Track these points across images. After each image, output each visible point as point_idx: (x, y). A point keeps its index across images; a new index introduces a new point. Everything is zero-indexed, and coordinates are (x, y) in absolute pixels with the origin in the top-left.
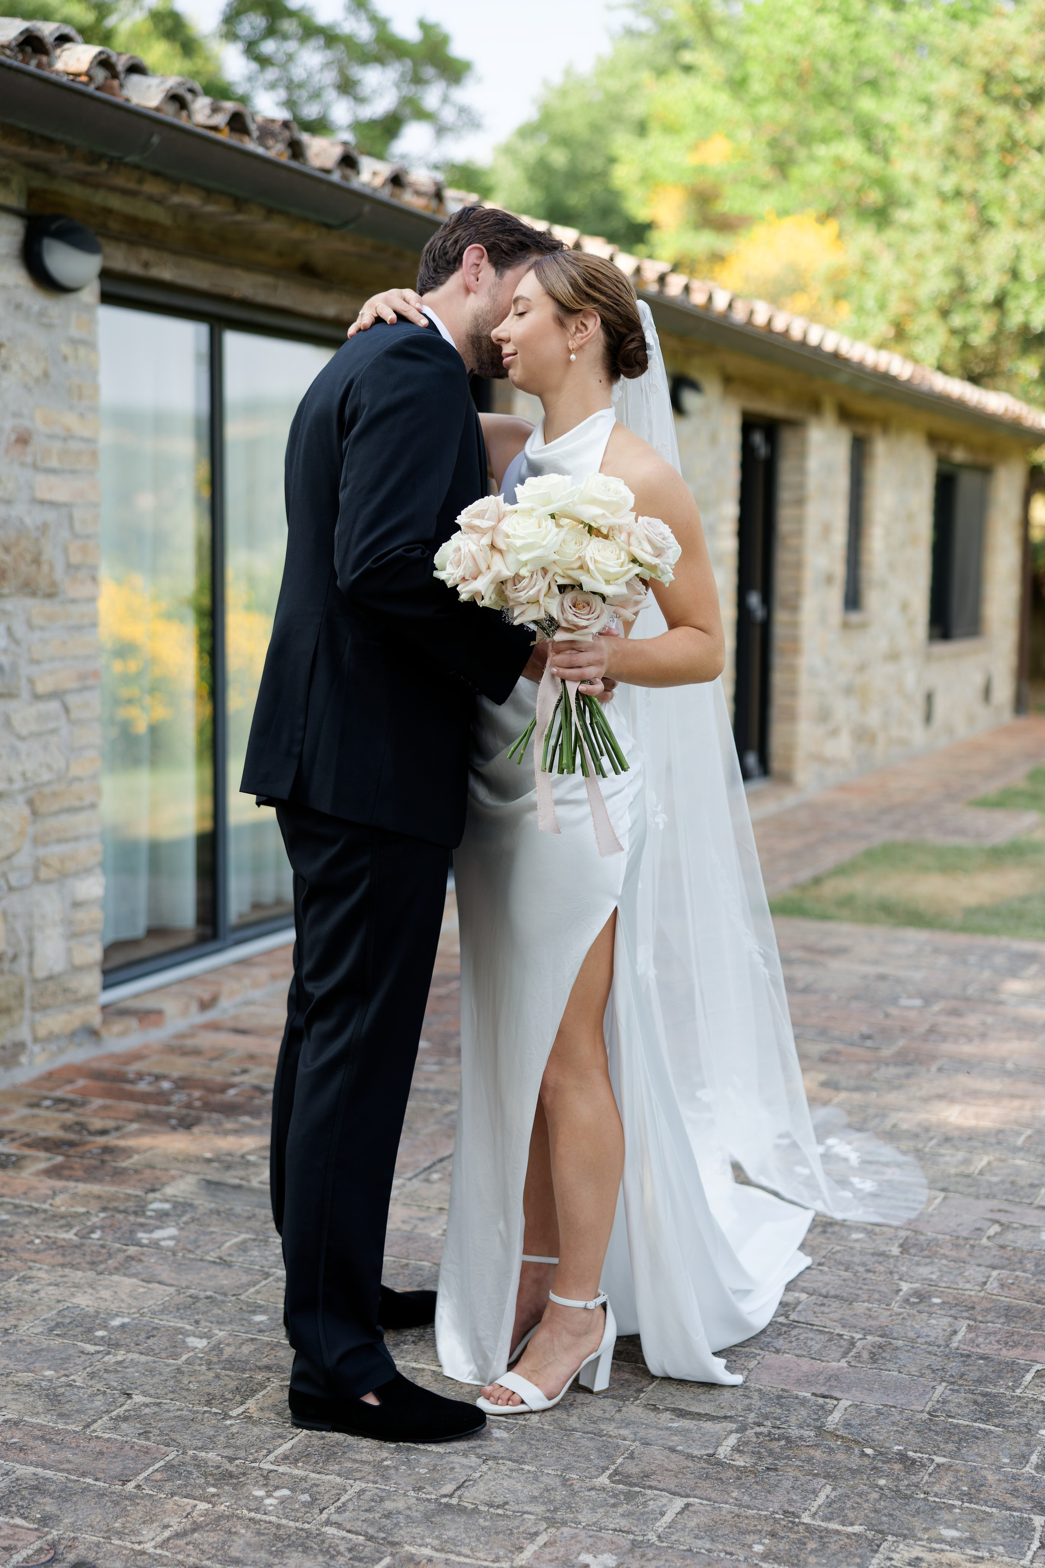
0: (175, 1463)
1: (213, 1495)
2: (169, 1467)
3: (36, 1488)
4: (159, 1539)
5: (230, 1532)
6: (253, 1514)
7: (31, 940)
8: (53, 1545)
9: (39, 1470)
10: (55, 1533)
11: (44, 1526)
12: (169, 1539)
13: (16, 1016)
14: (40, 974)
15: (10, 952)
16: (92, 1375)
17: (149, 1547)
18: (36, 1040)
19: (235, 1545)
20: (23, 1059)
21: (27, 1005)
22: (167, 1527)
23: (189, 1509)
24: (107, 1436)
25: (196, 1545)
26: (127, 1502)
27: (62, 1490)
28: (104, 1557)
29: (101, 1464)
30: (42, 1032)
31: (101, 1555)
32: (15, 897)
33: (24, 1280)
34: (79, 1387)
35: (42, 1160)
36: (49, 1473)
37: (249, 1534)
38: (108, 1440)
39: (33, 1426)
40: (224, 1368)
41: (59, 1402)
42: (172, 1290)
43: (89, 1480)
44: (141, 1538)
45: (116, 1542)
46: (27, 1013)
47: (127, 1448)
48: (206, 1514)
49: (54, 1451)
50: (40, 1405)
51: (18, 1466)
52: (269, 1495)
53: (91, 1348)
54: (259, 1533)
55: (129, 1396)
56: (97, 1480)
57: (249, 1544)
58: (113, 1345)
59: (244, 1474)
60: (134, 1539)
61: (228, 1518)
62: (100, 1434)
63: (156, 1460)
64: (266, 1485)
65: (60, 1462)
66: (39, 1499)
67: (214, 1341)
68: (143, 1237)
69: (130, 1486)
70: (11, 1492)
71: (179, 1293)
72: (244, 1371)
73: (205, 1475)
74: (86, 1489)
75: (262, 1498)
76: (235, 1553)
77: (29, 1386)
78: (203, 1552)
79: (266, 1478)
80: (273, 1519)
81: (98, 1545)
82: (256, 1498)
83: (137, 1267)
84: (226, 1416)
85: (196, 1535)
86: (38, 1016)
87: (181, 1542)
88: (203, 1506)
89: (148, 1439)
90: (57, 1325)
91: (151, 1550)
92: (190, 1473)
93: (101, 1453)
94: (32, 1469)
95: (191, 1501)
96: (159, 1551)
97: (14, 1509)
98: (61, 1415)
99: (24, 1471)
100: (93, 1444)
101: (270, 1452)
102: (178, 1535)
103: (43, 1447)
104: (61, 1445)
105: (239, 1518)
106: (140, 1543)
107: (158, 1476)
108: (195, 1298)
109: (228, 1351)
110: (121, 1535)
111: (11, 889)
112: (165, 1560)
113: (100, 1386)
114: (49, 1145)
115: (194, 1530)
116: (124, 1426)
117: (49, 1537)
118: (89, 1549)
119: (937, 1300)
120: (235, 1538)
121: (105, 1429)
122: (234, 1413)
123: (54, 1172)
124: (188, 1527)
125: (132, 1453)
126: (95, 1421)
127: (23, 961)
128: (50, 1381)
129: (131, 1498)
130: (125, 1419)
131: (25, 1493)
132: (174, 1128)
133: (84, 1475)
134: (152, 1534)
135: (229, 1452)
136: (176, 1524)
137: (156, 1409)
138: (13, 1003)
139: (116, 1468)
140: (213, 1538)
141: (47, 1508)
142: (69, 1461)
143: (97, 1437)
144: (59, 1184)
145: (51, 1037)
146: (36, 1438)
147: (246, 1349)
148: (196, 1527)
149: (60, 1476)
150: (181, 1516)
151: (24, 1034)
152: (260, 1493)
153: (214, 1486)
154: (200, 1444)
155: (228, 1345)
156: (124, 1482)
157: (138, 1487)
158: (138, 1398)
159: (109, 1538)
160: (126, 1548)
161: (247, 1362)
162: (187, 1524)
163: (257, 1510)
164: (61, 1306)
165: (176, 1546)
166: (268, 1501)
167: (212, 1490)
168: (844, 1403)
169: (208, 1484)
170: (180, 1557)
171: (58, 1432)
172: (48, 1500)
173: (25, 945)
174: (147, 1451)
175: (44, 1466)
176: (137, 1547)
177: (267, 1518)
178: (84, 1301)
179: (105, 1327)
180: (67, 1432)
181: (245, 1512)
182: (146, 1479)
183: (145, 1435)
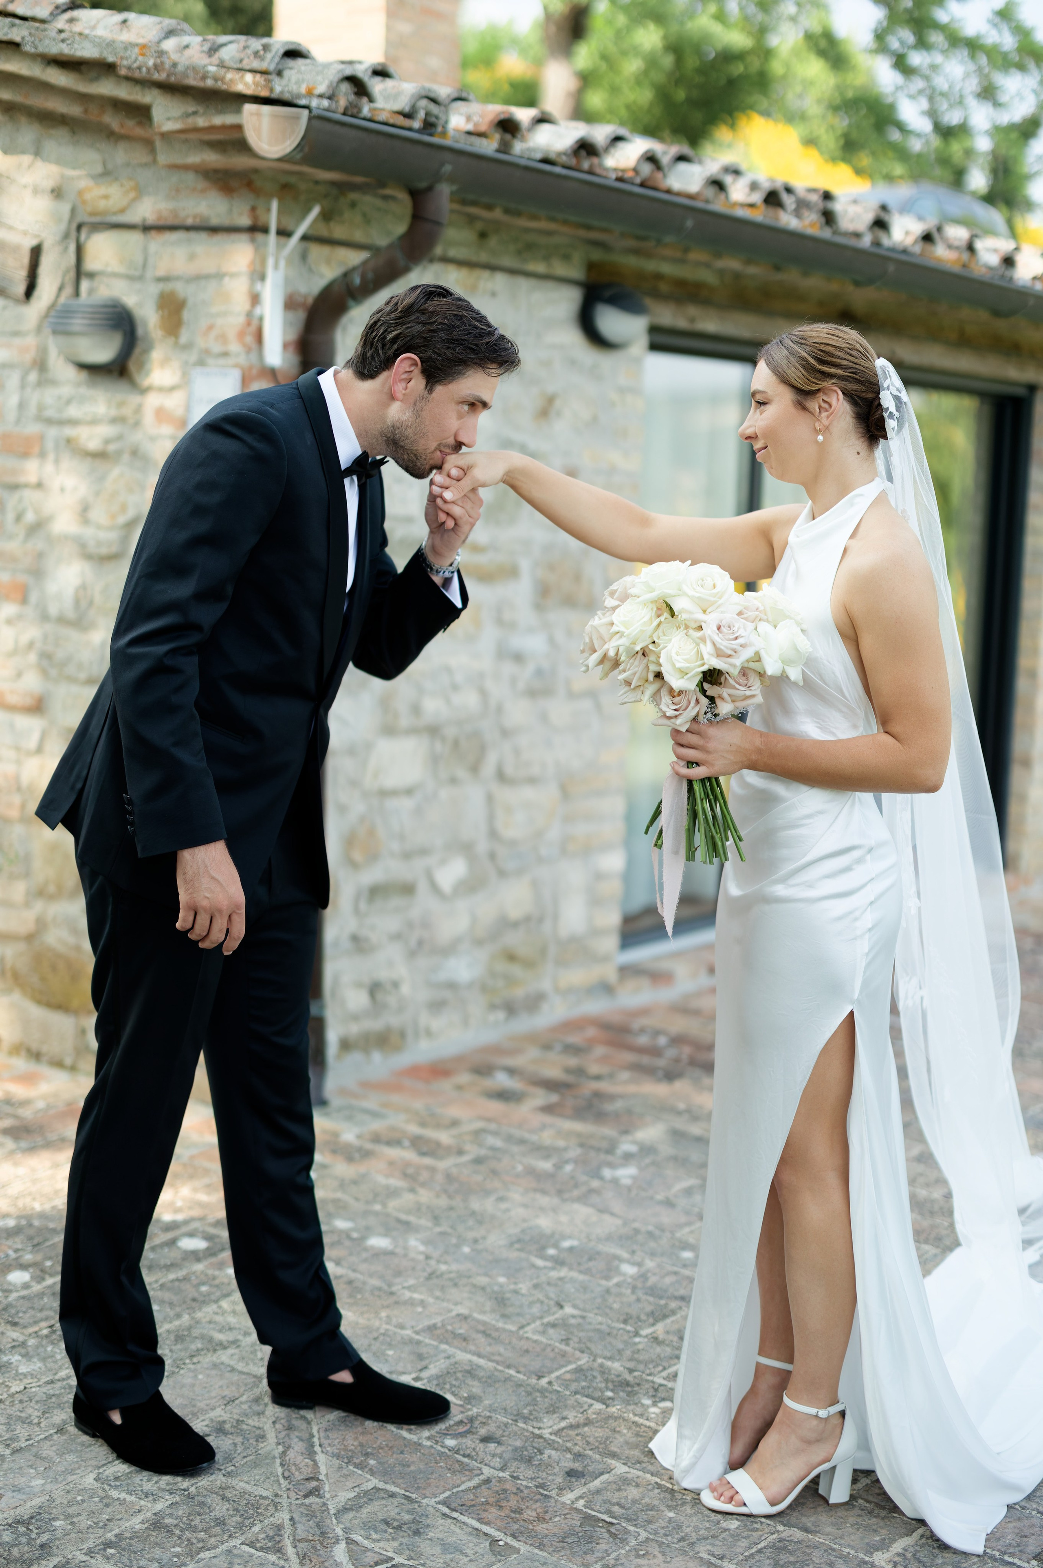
0: (585, 1367)
1: (609, 1398)
2: (579, 1370)
3: (469, 1372)
4: (556, 1428)
5: (614, 1431)
6: (637, 1419)
7: (556, 905)
8: (471, 1420)
9: (475, 1359)
10: (475, 1410)
11: (469, 1403)
12: (563, 1429)
13: (540, 969)
14: (561, 936)
15: (536, 914)
16: (536, 1286)
17: (546, 1433)
18: (557, 991)
19: (616, 1442)
20: (545, 1007)
21: (551, 960)
22: (564, 1418)
23: (586, 1407)
24: (535, 1337)
25: (584, 1437)
26: (538, 1394)
27: (489, 1377)
28: (508, 1436)
29: (525, 1360)
30: (563, 985)
31: (506, 1433)
32: (544, 868)
33: (501, 1199)
34: (523, 1295)
35: (541, 1097)
36: (482, 1362)
37: (630, 1434)
38: (536, 1341)
39: (478, 1321)
40: (646, 1294)
41: (505, 1305)
42: (619, 1222)
43: (512, 1372)
44: (541, 1425)
45: (521, 1425)
46: (550, 967)
47: (549, 1349)
48: (598, 1413)
49: (490, 1345)
50: (488, 1305)
51: (459, 1352)
52: (655, 1404)
53: (540, 1263)
54: (637, 1435)
55: (561, 1307)
56: (518, 1372)
57: (627, 1443)
58: (559, 1262)
59: (639, 1385)
60: (535, 1424)
61: (616, 1419)
62: (530, 1335)
63: (570, 1362)
64: (654, 1396)
65: (493, 1354)
66: (469, 1381)
67: (643, 1269)
68: (607, 1173)
69: (544, 1382)
70: (448, 1373)
71: (625, 1224)
72: (661, 1298)
73: (607, 1381)
74: (508, 1379)
75: (648, 1407)
76: (613, 1448)
77: (483, 1289)
78: (588, 1443)
79: (656, 1390)
80: (652, 1425)
81: (506, 1425)
82: (643, 1405)
83: (595, 1199)
84: (637, 1334)
85: (586, 1429)
86: (560, 971)
87: (572, 1433)
88: (598, 1406)
89: (567, 1345)
90: (519, 1241)
91: (547, 1436)
92: (595, 1377)
93: (527, 1351)
94: (469, 1357)
95: (589, 1401)
96: (553, 1437)
97: (447, 1386)
98: (504, 1316)
99: (462, 1356)
100: (522, 1343)
101: (664, 1369)
102: (571, 1427)
103: (481, 1339)
104: (497, 1340)
105: (624, 1420)
106: (539, 1428)
107: (568, 1376)
108: (637, 1231)
109: (652, 1280)
110: (526, 1419)
111: (540, 860)
112: (556, 1445)
113: (541, 1296)
114: (550, 1085)
115: (585, 1425)
116: (551, 1331)
117: (470, 1413)
118: (499, 1427)
120: (617, 1436)
121: (535, 1332)
122: (644, 1332)
123: (548, 1109)
124: (582, 1421)
125: (552, 1355)
126: (528, 1324)
127: (549, 923)
128: (501, 1286)
129: (542, 1391)
130: (554, 1325)
131: (459, 1375)
132: (659, 1080)
133: (509, 1367)
134: (551, 1423)
135: (631, 1365)
136: (573, 1417)
137: (580, 1320)
138: (536, 958)
139: (536, 1365)
140: (599, 1433)
141: (474, 1390)
142: (500, 1354)
143: (527, 1338)
144: (548, 1119)
145: (571, 990)
146: (478, 1331)
147: (668, 1280)
148: (588, 1423)
149: (491, 1365)
150: (578, 1412)
151: (546, 985)
152: (647, 1402)
153: (612, 1390)
154: (609, 1354)
155: (654, 1274)
156: (540, 1377)
157: (550, 1383)
158: (568, 1310)
159: (516, 1421)
160: (527, 1431)
161: (666, 1291)
162: (581, 1418)
163: (641, 1416)
164: (525, 1225)
165: (568, 1435)
166: (653, 1410)
167: (609, 1394)
169: (607, 1389)
170: (569, 1445)
171: (497, 1330)
172: (476, 1383)
173: (551, 910)
174: (564, 1354)
175: (479, 1356)
176: (537, 1431)
177: (647, 1423)
178: (545, 1223)
179: (556, 1246)
180: (504, 1330)
181: (631, 1415)
182: (558, 1378)
183: (566, 1341)
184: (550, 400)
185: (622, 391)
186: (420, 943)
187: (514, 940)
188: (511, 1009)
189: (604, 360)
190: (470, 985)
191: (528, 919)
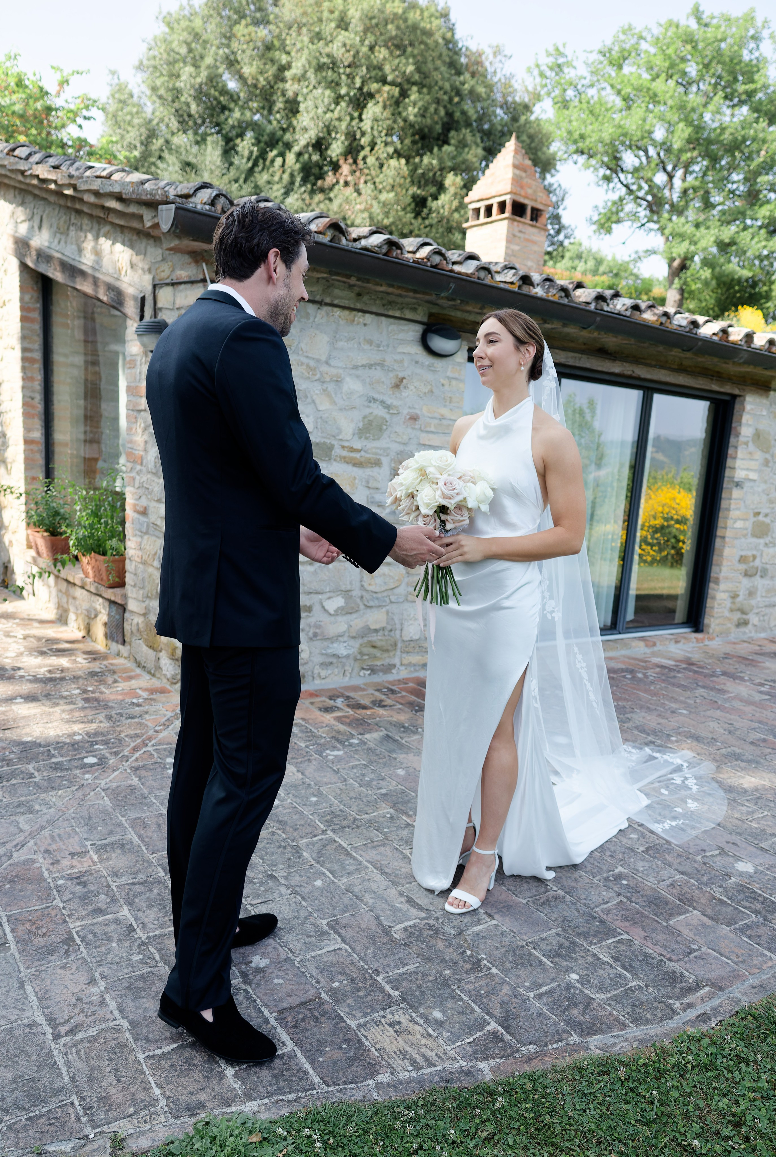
7: (402, 624)
13: (391, 654)
14: (405, 639)
15: (389, 627)
18: (402, 665)
20: (394, 671)
21: (399, 651)
30: (405, 662)
32: (394, 606)
46: (398, 653)
86: (404, 655)
111: (391, 602)
114: (356, 707)
119: (624, 882)
123: (341, 718)
127: (398, 632)
138: (390, 648)
145: (410, 665)
151: (396, 661)
168: (494, 922)
173: (398, 626)
184: (402, 380)
185: (449, 379)
186: (315, 635)
187: (374, 638)
188: (373, 671)
189: (439, 363)
190: (347, 656)
191: (383, 629)
